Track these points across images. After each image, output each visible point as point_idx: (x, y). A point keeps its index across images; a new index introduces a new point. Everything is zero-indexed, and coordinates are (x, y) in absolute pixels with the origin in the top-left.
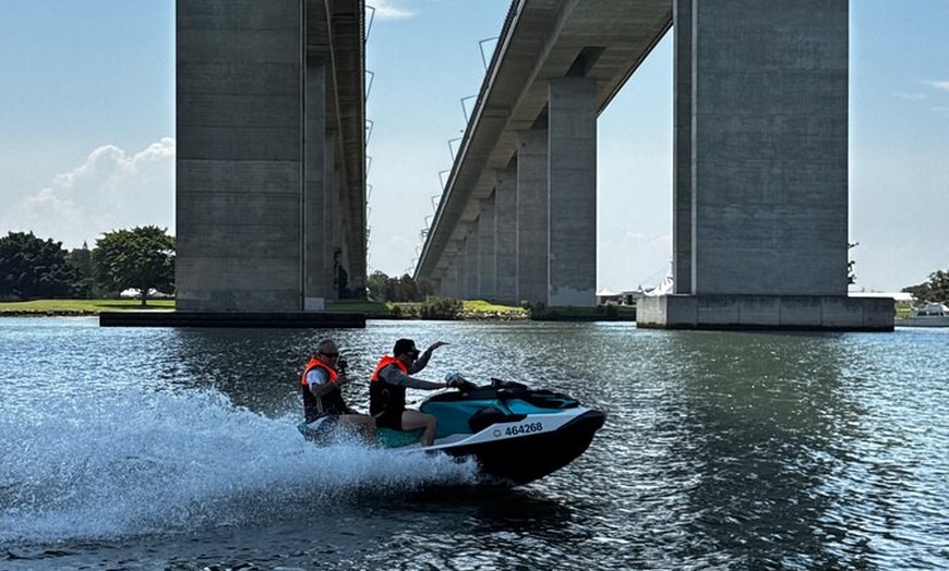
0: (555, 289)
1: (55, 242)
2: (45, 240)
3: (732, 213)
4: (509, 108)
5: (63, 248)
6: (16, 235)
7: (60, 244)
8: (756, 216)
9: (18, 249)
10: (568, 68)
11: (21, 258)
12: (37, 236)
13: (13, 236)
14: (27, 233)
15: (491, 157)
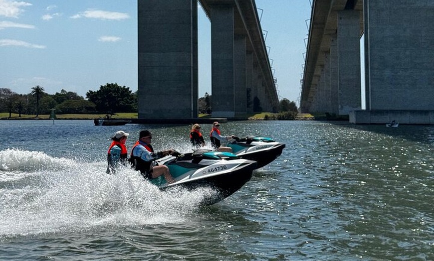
0: (342, 107)
1: (126, 87)
2: (122, 87)
3: (387, 73)
4: (324, 24)
5: (130, 90)
6: (109, 85)
7: (128, 88)
8: (399, 74)
9: (110, 91)
10: (345, 6)
11: (111, 94)
12: (119, 85)
13: (108, 85)
14: (114, 84)
15: (321, 47)
